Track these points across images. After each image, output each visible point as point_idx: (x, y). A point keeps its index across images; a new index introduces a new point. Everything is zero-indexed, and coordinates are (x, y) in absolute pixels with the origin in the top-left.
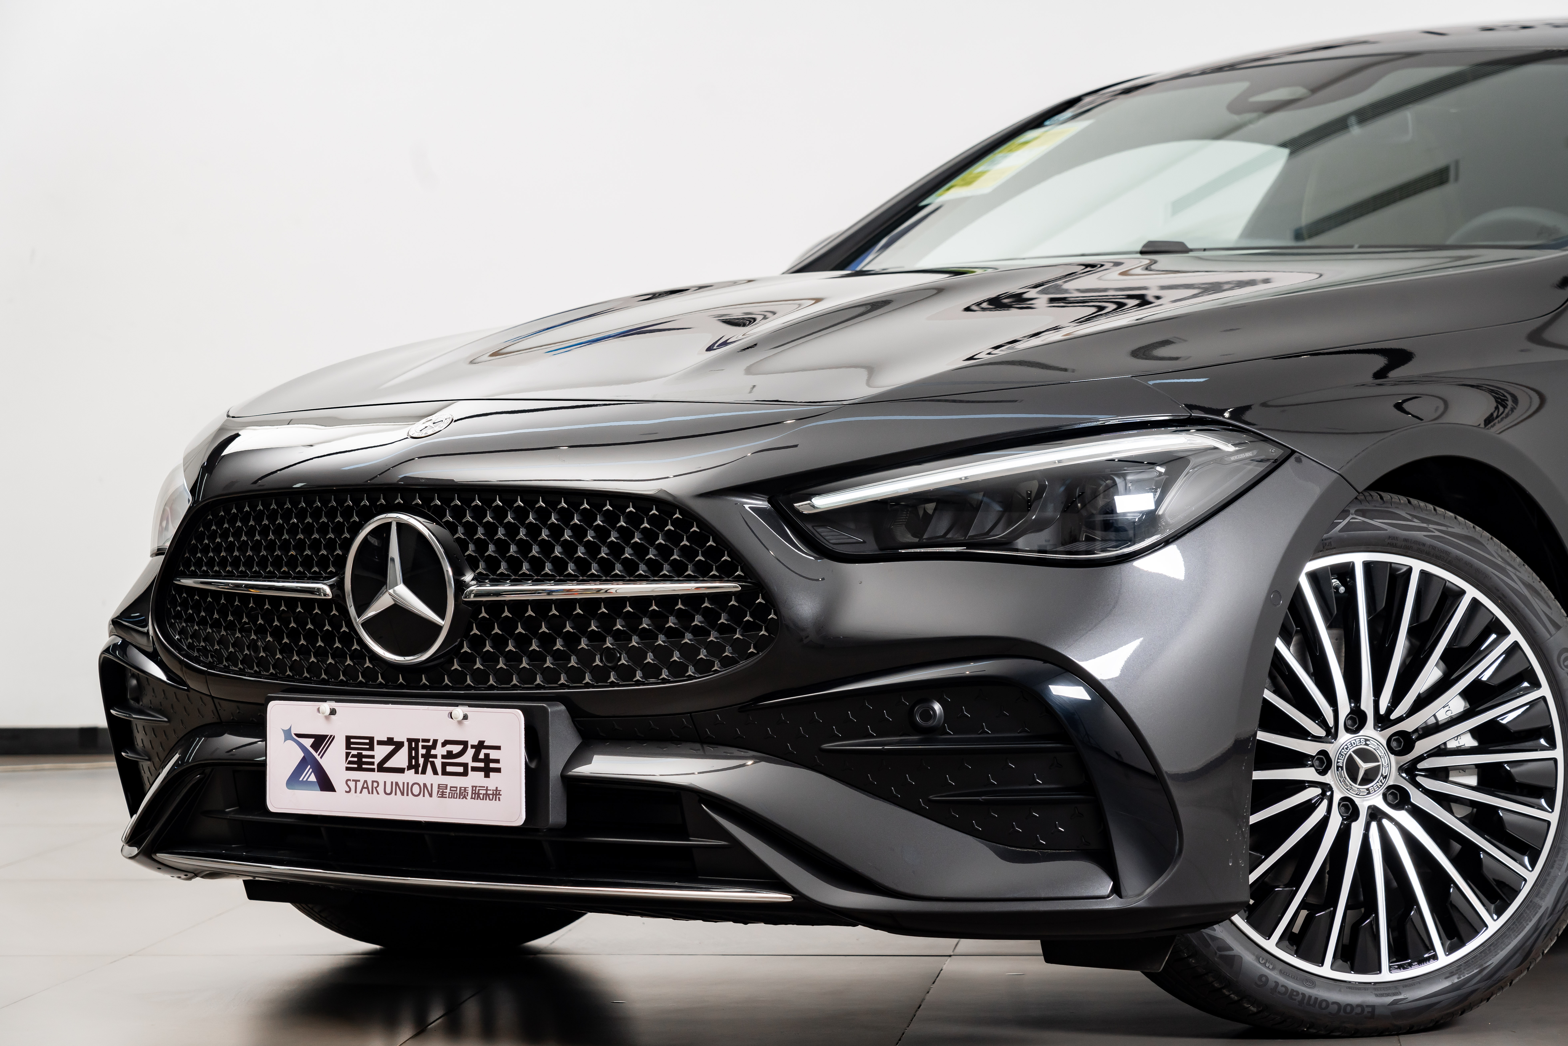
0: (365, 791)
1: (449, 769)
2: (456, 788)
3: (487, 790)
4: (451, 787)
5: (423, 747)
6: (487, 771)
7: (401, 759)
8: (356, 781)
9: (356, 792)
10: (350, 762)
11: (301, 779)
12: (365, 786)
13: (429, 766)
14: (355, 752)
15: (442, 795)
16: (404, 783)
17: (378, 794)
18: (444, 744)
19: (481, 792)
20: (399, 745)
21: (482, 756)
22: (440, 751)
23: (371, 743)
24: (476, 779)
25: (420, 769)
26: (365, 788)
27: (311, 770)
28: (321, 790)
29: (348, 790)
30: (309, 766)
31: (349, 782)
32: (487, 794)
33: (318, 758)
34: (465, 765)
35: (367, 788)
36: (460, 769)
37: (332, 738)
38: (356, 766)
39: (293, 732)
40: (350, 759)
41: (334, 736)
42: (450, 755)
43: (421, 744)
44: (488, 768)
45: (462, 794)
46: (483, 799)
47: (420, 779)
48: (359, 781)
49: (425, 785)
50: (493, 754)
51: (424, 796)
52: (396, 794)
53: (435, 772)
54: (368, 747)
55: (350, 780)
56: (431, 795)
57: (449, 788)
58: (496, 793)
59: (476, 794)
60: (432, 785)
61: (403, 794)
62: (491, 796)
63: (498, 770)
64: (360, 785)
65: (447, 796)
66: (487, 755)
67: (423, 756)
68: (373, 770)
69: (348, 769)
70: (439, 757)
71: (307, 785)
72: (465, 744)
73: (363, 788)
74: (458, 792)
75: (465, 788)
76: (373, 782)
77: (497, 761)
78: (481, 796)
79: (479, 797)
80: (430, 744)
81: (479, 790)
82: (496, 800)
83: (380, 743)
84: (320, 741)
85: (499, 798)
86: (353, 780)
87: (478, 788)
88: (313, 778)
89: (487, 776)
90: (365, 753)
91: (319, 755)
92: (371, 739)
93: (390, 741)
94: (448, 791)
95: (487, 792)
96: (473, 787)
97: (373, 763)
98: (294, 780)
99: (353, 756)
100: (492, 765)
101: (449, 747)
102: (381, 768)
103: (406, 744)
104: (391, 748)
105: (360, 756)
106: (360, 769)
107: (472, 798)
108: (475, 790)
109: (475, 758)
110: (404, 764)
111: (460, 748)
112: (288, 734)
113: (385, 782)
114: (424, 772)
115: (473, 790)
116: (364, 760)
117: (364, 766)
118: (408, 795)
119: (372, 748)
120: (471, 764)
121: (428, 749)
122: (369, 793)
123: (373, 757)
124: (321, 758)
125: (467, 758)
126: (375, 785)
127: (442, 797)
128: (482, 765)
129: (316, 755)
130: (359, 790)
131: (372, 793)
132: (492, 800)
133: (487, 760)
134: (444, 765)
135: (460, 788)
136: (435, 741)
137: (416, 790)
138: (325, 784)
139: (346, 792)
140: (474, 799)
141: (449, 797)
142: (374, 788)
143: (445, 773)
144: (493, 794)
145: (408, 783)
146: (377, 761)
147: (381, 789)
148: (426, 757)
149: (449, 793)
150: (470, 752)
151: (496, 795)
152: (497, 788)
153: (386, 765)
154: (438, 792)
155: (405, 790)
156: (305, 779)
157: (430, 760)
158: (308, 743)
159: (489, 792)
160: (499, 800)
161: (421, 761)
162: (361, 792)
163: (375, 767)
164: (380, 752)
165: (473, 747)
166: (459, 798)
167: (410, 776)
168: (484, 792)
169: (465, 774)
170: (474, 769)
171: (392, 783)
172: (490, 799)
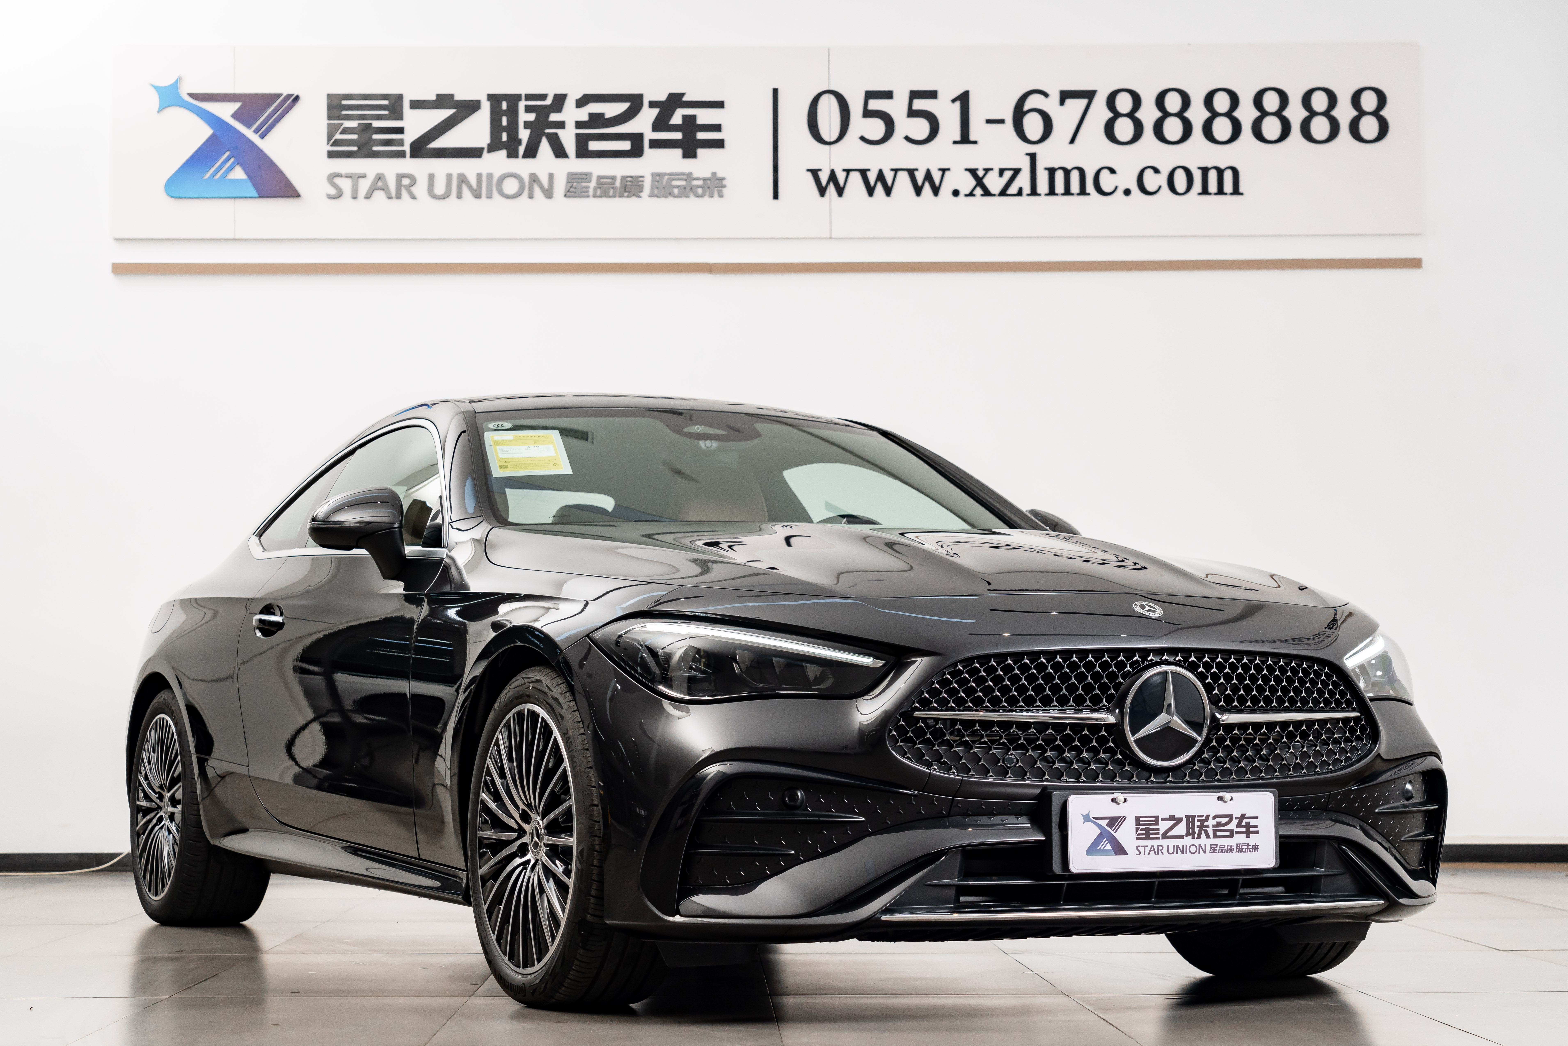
0: (1152, 853)
1: (1218, 834)
2: (1225, 846)
3: (1248, 845)
4: (1220, 846)
5: (1198, 821)
6: (1248, 833)
7: (1181, 829)
8: (1145, 847)
9: (1145, 854)
10: (1139, 834)
11: (1098, 848)
12: (1152, 849)
13: (1203, 833)
14: (1143, 827)
15: (1214, 852)
16: (1183, 846)
17: (1163, 854)
18: (1214, 818)
19: (1243, 847)
20: (1179, 820)
21: (1244, 824)
22: (1211, 822)
23: (1156, 820)
24: (1240, 839)
25: (1196, 835)
26: (1152, 851)
27: (1107, 841)
28: (1116, 854)
29: (1138, 853)
30: (1105, 839)
31: (1139, 848)
32: (1248, 848)
33: (1113, 833)
34: (1231, 831)
35: (1154, 850)
36: (1228, 834)
37: (1124, 818)
38: (1144, 836)
39: (1091, 816)
40: (1139, 832)
41: (1126, 817)
42: (1219, 824)
43: (1196, 819)
44: (1249, 831)
45: (1230, 849)
46: (1245, 852)
47: (1197, 842)
48: (1147, 846)
49: (1200, 846)
50: (1252, 822)
51: (1199, 853)
52: (1177, 853)
53: (1208, 836)
54: (1154, 823)
55: (1140, 846)
56: (1205, 852)
57: (1218, 846)
58: (1255, 847)
59: (1240, 849)
60: (1205, 845)
61: (1182, 853)
62: (1251, 850)
63: (1257, 832)
64: (1147, 849)
65: (1218, 851)
66: (1248, 823)
67: (1198, 826)
68: (1159, 838)
69: (1137, 839)
70: (1211, 826)
71: (1104, 852)
72: (1231, 817)
73: (1151, 850)
74: (1226, 848)
75: (1231, 846)
76: (1158, 846)
77: (1256, 826)
78: (1244, 850)
79: (1242, 851)
80: (1204, 818)
81: (1242, 846)
82: (1255, 852)
83: (1163, 819)
84: (1114, 822)
85: (1257, 850)
86: (1142, 846)
87: (1241, 845)
88: (1109, 847)
89: (1248, 836)
90: (1151, 827)
91: (1113, 831)
92: (1157, 817)
93: (1172, 818)
94: (1218, 848)
95: (1248, 847)
96: (1237, 844)
97: (1158, 834)
98: (1093, 849)
99: (1142, 830)
100: (1251, 829)
101: (1218, 820)
102: (1165, 836)
103: (1185, 819)
104: (1173, 822)
105: (1147, 830)
106: (1148, 838)
107: (1236, 852)
108: (1239, 846)
109: (1239, 825)
110: (1184, 832)
111: (1227, 819)
112: (1086, 818)
113: (1168, 846)
114: (1199, 837)
115: (1237, 846)
116: (1151, 832)
117: (1151, 836)
118: (1186, 853)
119: (1157, 823)
120: (1236, 829)
121: (1202, 821)
122: (1155, 854)
123: (1158, 829)
124: (1115, 832)
125: (1233, 825)
126: (1160, 848)
127: (1214, 853)
128: (1244, 829)
129: (1111, 831)
130: (1147, 852)
131: (1158, 854)
132: (1252, 852)
133: (1248, 826)
134: (1215, 832)
135: (1228, 846)
136: (1208, 816)
137: (1193, 849)
138: (1120, 850)
139: (1137, 854)
140: (1239, 852)
141: (1219, 852)
142: (1160, 851)
143: (1215, 836)
144: (1253, 848)
145: (1186, 845)
146: (1161, 832)
147: (1165, 850)
148: (1201, 827)
149: (1219, 850)
150: (1235, 822)
151: (1255, 848)
152: (1255, 844)
153: (1169, 834)
154: (1210, 849)
155: (1185, 850)
156: (1102, 848)
157: (1204, 828)
158: (1104, 823)
159: (1249, 847)
160: (1258, 852)
161: (1197, 830)
162: (1149, 854)
163: (1160, 836)
164: (1163, 826)
165: (1236, 818)
166: (1227, 852)
167: (1188, 841)
168: (1246, 847)
169: (1231, 836)
170: (1237, 833)
171: (1174, 846)
172: (1250, 852)
